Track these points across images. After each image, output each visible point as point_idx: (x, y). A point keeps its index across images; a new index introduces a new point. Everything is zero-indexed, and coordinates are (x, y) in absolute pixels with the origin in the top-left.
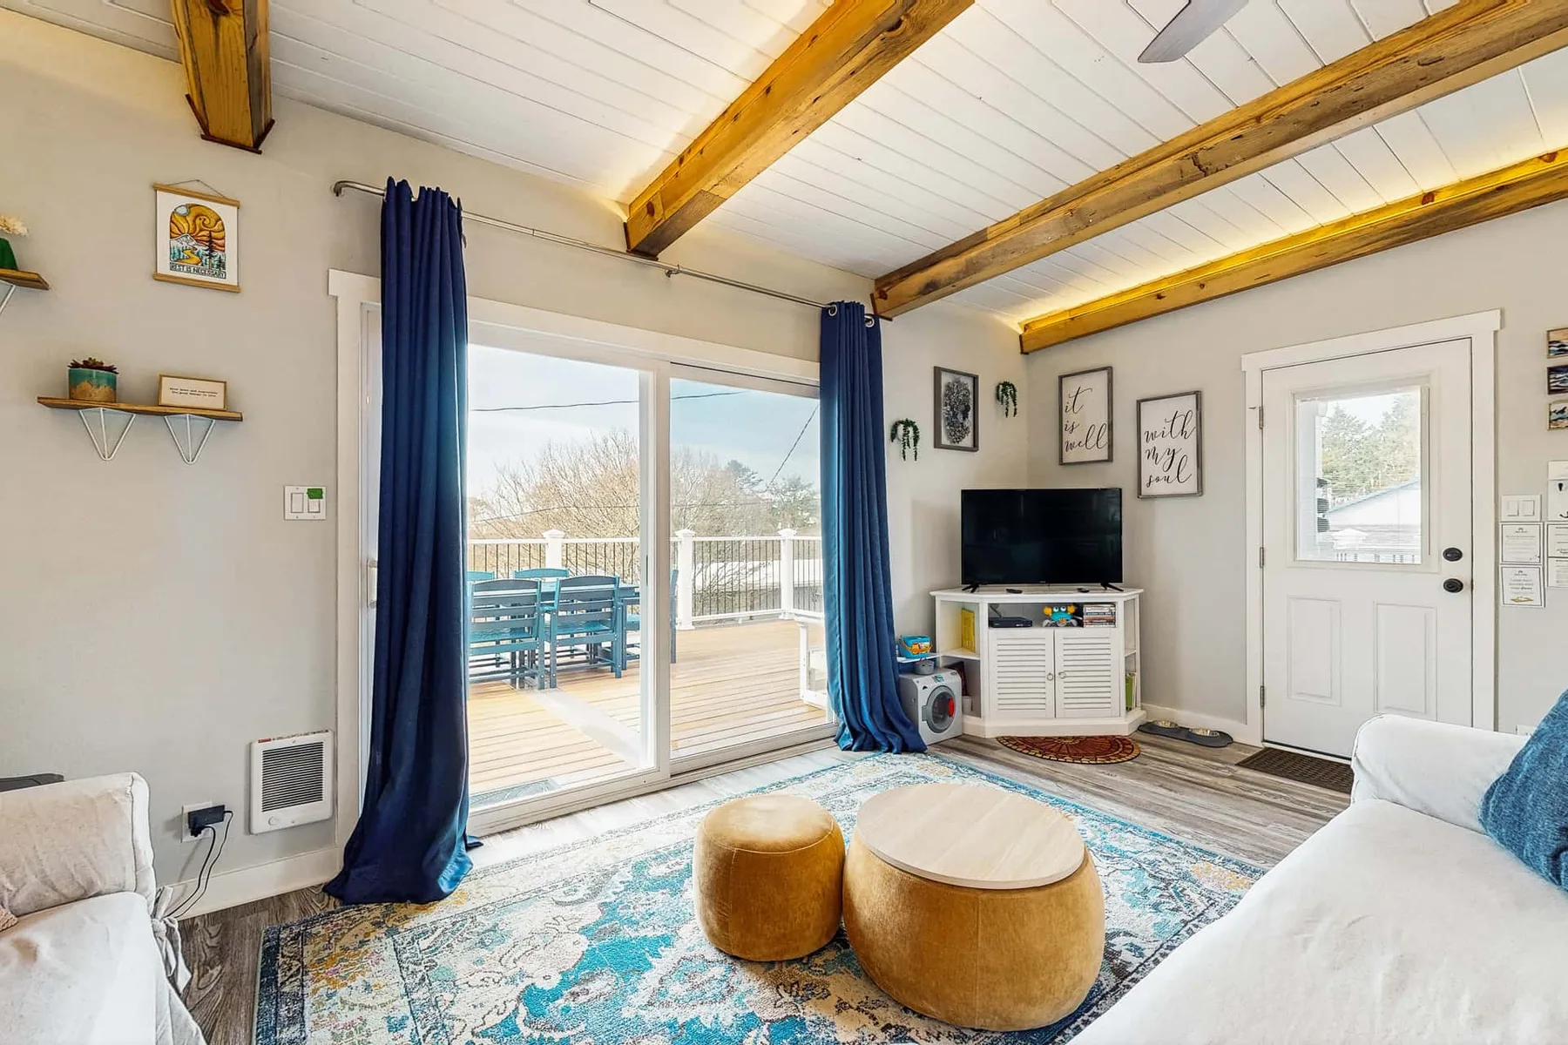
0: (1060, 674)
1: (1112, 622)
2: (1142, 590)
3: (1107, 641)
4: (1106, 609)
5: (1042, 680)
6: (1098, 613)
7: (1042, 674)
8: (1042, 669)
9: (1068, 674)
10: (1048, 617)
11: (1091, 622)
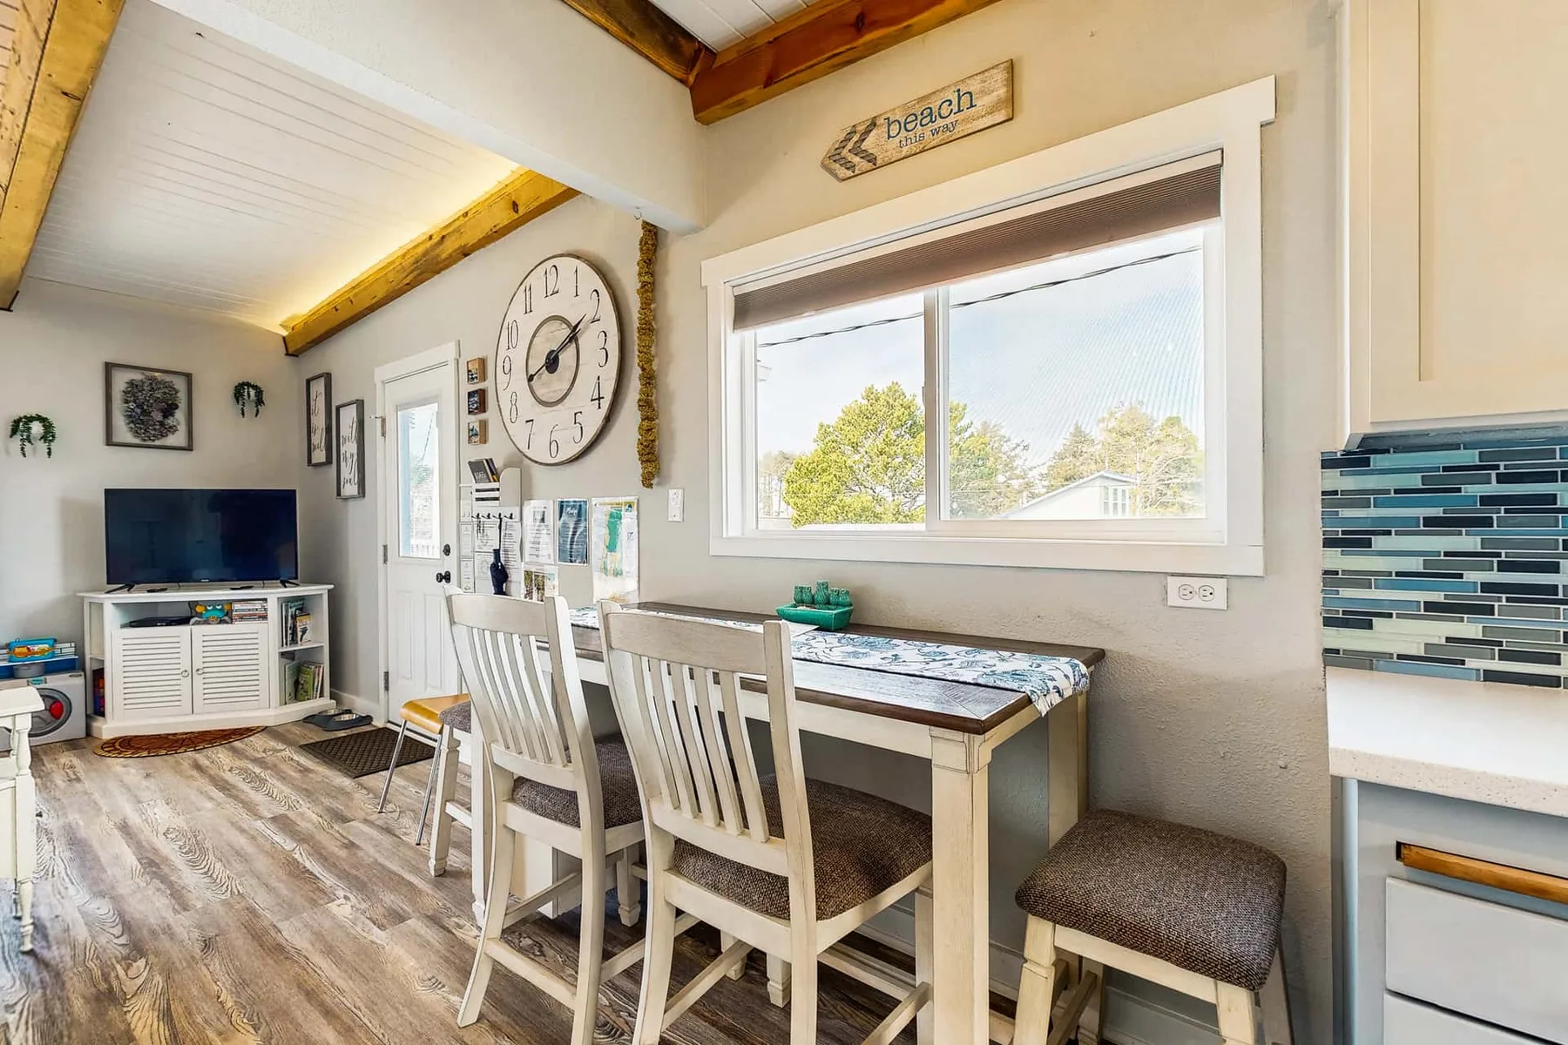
0: (198, 670)
1: (264, 617)
2: (332, 586)
3: (254, 636)
4: (258, 605)
5: (178, 677)
6: (249, 610)
7: (178, 672)
8: (177, 666)
9: (206, 670)
10: (200, 615)
11: (242, 618)
